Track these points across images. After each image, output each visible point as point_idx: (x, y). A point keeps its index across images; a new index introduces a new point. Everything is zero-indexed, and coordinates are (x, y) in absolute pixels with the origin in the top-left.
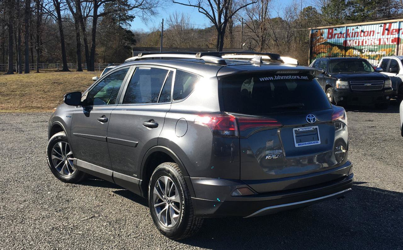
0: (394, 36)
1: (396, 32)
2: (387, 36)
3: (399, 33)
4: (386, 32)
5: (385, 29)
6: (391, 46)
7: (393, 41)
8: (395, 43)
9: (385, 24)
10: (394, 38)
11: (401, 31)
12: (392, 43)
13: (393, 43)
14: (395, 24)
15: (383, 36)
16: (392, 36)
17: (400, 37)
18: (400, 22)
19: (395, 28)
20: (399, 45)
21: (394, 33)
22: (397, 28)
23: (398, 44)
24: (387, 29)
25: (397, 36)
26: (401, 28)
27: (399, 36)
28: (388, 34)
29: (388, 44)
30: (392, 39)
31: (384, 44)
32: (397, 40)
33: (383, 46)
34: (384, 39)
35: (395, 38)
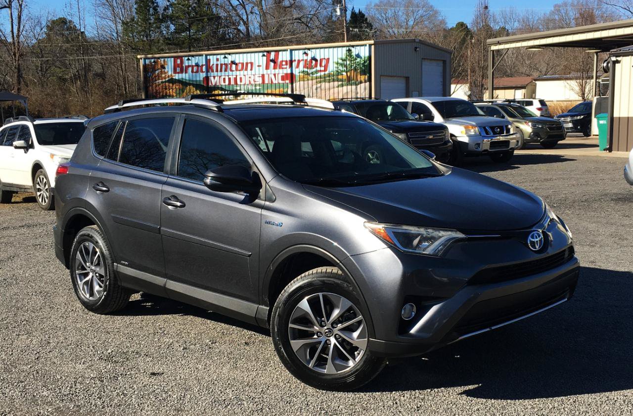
0: (285, 71)
1: (287, 64)
2: (273, 71)
3: (291, 66)
4: (272, 64)
5: (269, 61)
6: (281, 85)
7: (283, 78)
8: (288, 81)
9: (269, 52)
10: (285, 74)
11: (294, 63)
12: (282, 82)
13: (284, 82)
14: (284, 52)
15: (268, 70)
16: (281, 71)
17: (294, 72)
18: (291, 50)
19: (285, 59)
20: (294, 84)
21: (284, 67)
22: (289, 59)
23: (292, 83)
24: (272, 61)
25: (289, 71)
26: (293, 59)
27: (292, 70)
28: (275, 68)
29: (277, 82)
30: (282, 75)
31: (270, 82)
32: (289, 77)
33: (269, 85)
34: (270, 75)
35: (287, 74)
